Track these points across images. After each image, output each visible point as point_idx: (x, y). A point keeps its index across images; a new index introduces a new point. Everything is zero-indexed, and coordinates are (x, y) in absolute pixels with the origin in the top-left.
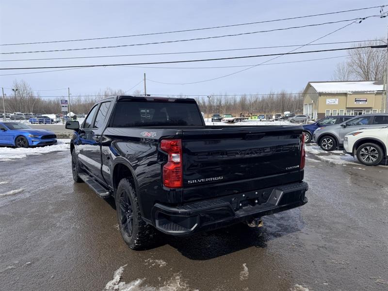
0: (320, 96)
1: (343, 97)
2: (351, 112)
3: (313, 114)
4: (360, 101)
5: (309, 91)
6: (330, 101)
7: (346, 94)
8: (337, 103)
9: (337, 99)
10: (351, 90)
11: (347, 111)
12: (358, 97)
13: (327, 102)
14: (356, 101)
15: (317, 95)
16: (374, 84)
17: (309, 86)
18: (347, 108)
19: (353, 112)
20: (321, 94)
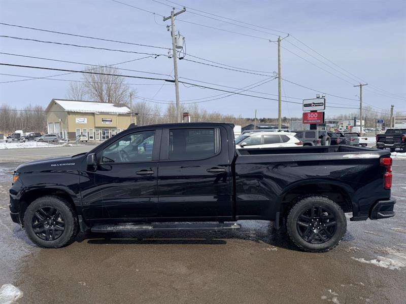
0: (69, 114)
1: (91, 117)
2: (100, 131)
3: (61, 133)
4: (107, 121)
5: (53, 109)
6: (79, 120)
7: (93, 114)
8: (86, 122)
9: (86, 119)
10: (98, 110)
11: (96, 130)
12: (105, 117)
13: (77, 122)
14: (103, 121)
15: (66, 113)
16: (114, 106)
17: (53, 103)
18: (96, 127)
19: (102, 131)
20: (69, 113)
